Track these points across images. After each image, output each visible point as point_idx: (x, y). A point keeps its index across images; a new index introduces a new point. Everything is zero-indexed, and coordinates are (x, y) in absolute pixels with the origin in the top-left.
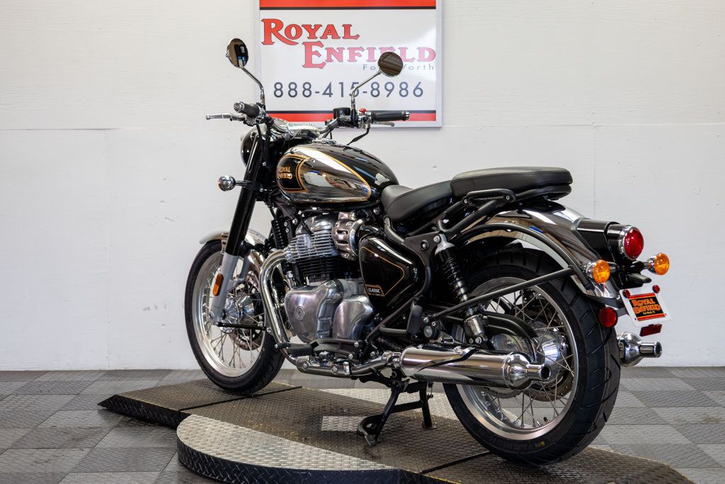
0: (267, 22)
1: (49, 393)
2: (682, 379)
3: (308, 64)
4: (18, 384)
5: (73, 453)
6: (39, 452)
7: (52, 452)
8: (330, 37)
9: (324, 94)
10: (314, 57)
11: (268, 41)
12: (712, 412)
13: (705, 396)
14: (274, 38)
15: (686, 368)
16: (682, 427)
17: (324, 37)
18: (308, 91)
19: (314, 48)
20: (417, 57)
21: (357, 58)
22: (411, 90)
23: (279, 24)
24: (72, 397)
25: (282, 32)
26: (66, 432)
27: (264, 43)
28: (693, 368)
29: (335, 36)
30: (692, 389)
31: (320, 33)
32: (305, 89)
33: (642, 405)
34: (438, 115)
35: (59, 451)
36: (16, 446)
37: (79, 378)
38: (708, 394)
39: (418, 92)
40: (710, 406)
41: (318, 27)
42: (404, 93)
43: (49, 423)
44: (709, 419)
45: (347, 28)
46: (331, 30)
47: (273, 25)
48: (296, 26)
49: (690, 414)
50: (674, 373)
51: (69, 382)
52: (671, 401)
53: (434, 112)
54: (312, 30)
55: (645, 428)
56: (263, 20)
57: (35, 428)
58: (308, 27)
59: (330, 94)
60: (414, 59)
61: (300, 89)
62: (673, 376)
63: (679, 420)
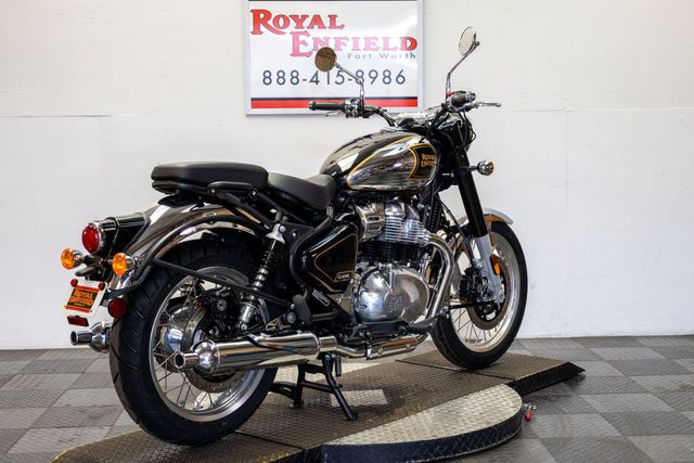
0: (256, 13)
1: (54, 371)
2: (652, 348)
3: (296, 53)
4: (22, 364)
5: (94, 432)
6: (61, 431)
7: (73, 430)
8: (316, 27)
9: (311, 81)
10: (301, 46)
11: (256, 31)
12: (687, 380)
13: (676, 364)
14: (263, 28)
16: (663, 394)
17: (311, 26)
18: (295, 78)
19: (302, 38)
20: (399, 47)
21: (342, 47)
22: (393, 77)
23: (268, 14)
24: (78, 375)
25: (270, 22)
26: (82, 411)
27: (252, 33)
29: (321, 26)
30: (662, 357)
31: (307, 22)
32: (293, 77)
33: (619, 373)
34: (420, 101)
35: (80, 429)
36: (36, 425)
37: (79, 357)
38: (679, 362)
39: (400, 80)
40: (684, 374)
41: (304, 17)
42: (387, 80)
43: (62, 402)
44: (685, 386)
45: (333, 18)
46: (317, 20)
47: (262, 16)
48: (284, 17)
49: (667, 381)
51: (72, 360)
52: (646, 369)
53: (416, 98)
54: (299, 20)
55: (629, 396)
56: (252, 11)
57: (50, 407)
58: (295, 17)
59: (317, 82)
60: (396, 48)
61: (288, 77)
62: (641, 346)
63: (658, 388)
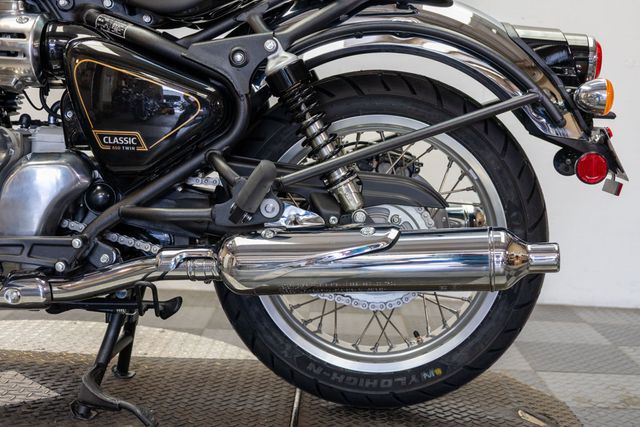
2: (592, 325)
13: (624, 355)
15: (600, 308)
28: (610, 309)
30: (605, 342)
38: (629, 351)
40: (632, 374)
44: (630, 398)
50: (582, 315)
52: (571, 362)
62: (579, 320)
